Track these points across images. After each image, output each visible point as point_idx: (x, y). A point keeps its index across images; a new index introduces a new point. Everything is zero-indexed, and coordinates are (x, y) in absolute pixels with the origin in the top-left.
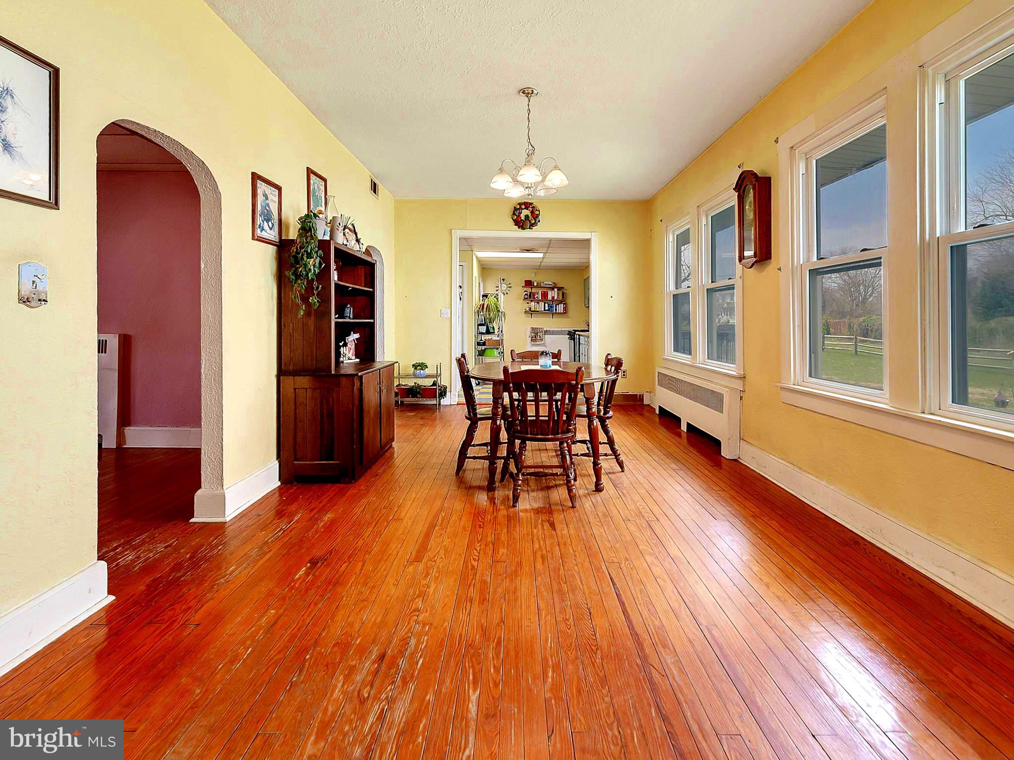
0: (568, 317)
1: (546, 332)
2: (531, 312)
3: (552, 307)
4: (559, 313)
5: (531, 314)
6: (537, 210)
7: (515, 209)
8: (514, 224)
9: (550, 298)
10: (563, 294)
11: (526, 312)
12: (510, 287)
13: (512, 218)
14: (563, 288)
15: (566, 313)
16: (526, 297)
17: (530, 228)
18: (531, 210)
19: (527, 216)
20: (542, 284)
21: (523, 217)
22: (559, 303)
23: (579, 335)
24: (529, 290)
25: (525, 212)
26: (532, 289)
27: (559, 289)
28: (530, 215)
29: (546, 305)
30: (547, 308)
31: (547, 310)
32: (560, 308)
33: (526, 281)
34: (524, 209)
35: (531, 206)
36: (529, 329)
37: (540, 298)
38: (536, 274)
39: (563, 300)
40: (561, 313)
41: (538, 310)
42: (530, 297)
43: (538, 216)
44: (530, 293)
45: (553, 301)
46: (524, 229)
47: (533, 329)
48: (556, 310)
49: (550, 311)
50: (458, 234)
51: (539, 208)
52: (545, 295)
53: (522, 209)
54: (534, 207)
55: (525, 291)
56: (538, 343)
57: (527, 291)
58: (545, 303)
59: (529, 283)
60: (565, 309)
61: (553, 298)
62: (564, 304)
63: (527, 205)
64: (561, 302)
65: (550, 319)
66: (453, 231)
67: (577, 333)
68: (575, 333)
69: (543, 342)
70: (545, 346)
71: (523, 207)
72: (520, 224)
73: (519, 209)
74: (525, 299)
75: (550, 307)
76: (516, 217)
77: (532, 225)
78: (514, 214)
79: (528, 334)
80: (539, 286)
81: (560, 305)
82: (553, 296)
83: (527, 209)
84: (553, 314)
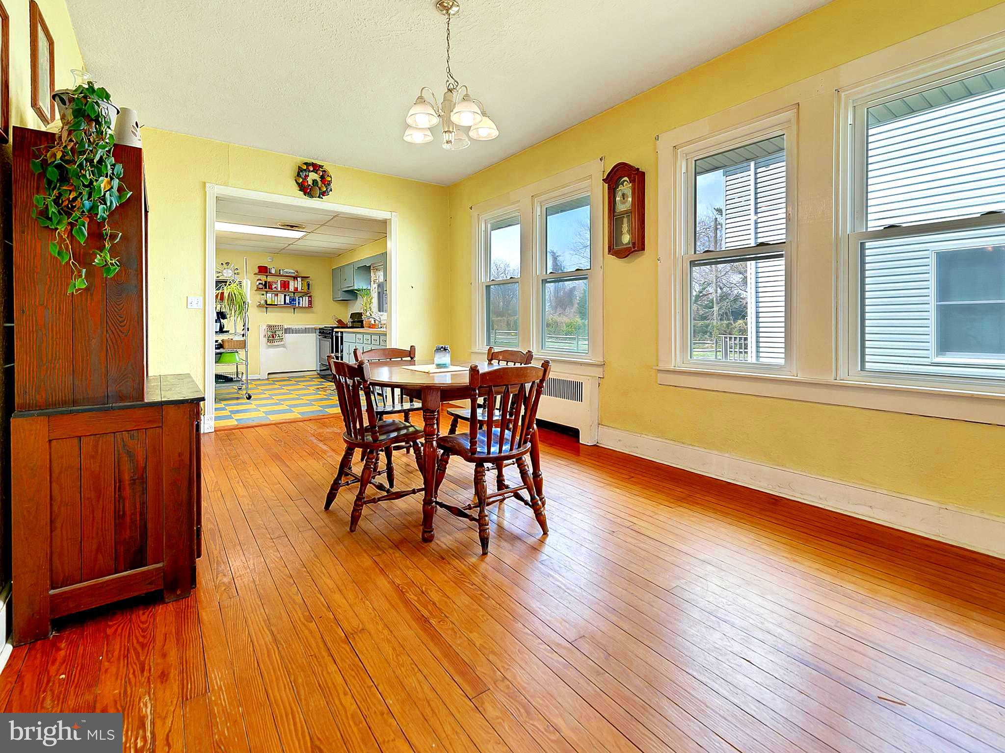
0: (313, 313)
1: (288, 331)
2: (267, 306)
3: (294, 300)
4: (302, 307)
5: (267, 308)
6: (328, 176)
7: (300, 170)
8: (299, 189)
9: (292, 288)
10: (308, 285)
11: (260, 306)
12: (238, 274)
13: (296, 180)
14: (309, 277)
15: (311, 307)
16: (261, 286)
17: (319, 197)
18: (321, 174)
19: (314, 181)
20: (281, 272)
21: (310, 181)
22: (304, 296)
23: (342, 332)
24: (263, 278)
25: (313, 176)
26: (267, 278)
27: (303, 278)
28: (319, 180)
29: (288, 298)
30: (288, 301)
31: (288, 304)
32: (305, 302)
33: (260, 267)
34: (312, 171)
35: (320, 169)
36: (265, 327)
37: (279, 289)
38: (272, 259)
39: (307, 293)
40: (305, 307)
41: (276, 303)
42: (266, 287)
43: (329, 183)
44: (266, 282)
45: (294, 293)
46: (311, 196)
47: (269, 326)
48: (299, 303)
49: (292, 304)
50: (215, 190)
51: (331, 174)
52: (285, 285)
53: (309, 171)
54: (325, 171)
55: (258, 280)
56: (276, 344)
57: (261, 280)
58: (285, 296)
59: (263, 270)
60: (310, 302)
61: (296, 289)
62: (309, 297)
63: (316, 168)
64: (306, 294)
65: (290, 314)
66: (207, 185)
67: (335, 330)
68: (333, 331)
69: (282, 343)
70: (284, 347)
71: (311, 169)
72: (305, 189)
73: (305, 170)
74: (258, 289)
75: (293, 300)
76: (301, 180)
77: (324, 194)
78: (299, 175)
79: (262, 333)
80: (278, 275)
81: (304, 298)
82: (296, 286)
83: (316, 173)
84: (294, 308)
